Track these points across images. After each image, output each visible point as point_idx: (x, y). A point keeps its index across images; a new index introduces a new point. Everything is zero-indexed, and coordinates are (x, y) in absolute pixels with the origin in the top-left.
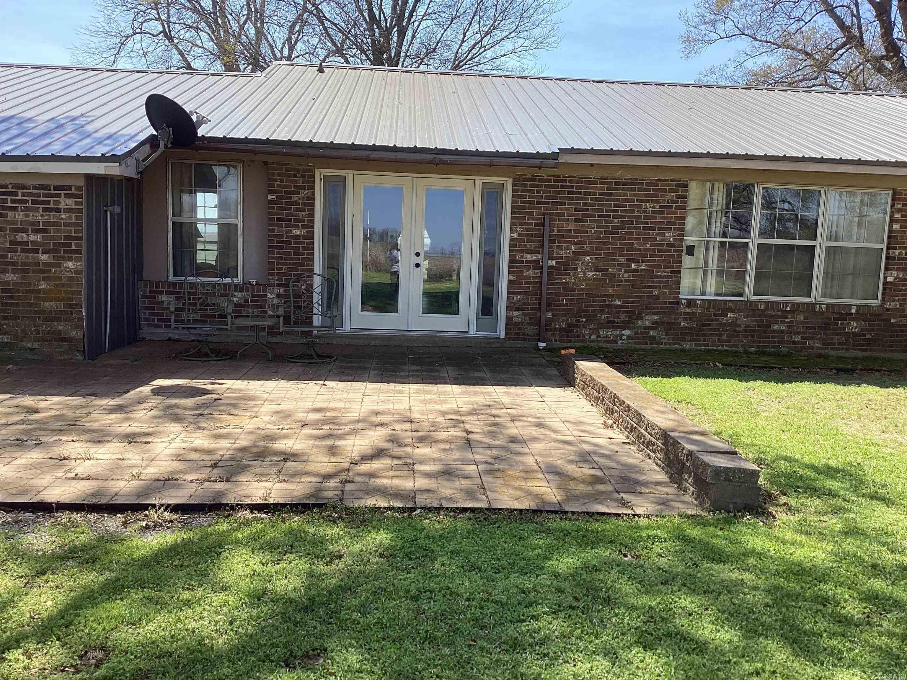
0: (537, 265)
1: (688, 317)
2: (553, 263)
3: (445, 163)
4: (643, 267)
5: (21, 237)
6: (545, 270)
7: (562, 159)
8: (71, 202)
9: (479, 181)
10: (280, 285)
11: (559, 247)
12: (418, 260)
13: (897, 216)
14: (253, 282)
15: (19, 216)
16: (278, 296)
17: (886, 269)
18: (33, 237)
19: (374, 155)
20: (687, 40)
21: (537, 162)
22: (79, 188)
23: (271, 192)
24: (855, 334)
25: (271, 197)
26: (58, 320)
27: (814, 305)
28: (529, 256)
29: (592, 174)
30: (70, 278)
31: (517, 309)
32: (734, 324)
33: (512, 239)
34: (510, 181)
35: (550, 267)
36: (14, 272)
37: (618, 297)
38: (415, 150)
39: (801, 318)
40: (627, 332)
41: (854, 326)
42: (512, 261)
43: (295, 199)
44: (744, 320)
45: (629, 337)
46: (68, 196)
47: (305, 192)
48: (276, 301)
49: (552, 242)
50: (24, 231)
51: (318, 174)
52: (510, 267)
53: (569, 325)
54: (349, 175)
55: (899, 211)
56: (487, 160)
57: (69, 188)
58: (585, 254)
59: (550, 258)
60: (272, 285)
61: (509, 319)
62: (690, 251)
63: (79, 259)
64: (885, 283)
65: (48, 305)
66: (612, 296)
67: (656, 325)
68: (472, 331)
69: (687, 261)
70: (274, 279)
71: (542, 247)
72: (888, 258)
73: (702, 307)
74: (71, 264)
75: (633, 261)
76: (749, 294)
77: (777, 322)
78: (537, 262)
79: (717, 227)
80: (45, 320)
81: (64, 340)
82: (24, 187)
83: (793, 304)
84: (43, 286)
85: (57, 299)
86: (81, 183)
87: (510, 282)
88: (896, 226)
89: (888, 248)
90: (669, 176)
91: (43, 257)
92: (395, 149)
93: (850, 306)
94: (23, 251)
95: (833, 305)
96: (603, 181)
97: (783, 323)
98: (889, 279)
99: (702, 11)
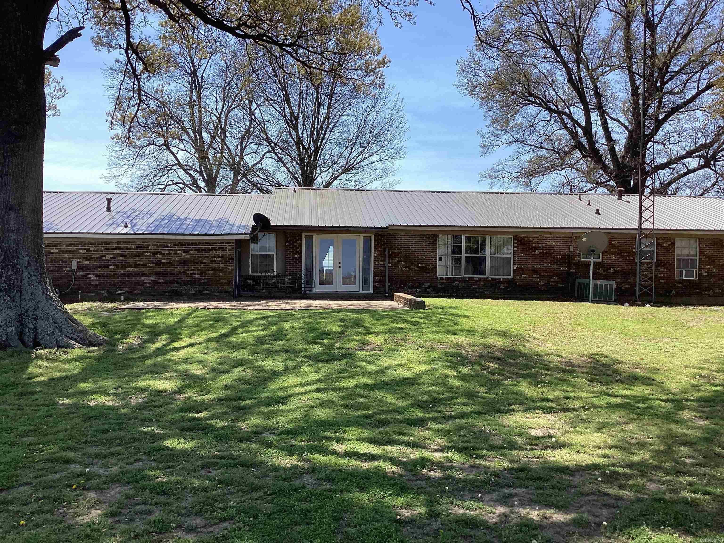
0: (384, 266)
1: (442, 283)
2: (390, 265)
3: (350, 231)
4: (423, 265)
5: (214, 259)
6: (387, 267)
7: (390, 228)
8: (230, 248)
9: (362, 236)
10: (290, 275)
11: (392, 259)
12: (340, 265)
13: (515, 245)
14: (280, 274)
15: (214, 252)
16: (289, 279)
17: (513, 264)
18: (218, 259)
19: (326, 229)
20: (484, 146)
21: (381, 229)
22: (233, 243)
23: (287, 242)
24: (504, 289)
25: (287, 244)
26: (225, 286)
27: (487, 278)
28: (381, 263)
29: (403, 233)
30: (230, 272)
31: (377, 282)
32: (458, 286)
33: (374, 257)
34: (373, 236)
35: (389, 266)
36: (212, 270)
37: (415, 277)
38: (340, 227)
39: (483, 283)
40: (418, 290)
41: (503, 286)
42: (375, 264)
43: (295, 244)
44: (462, 285)
45: (420, 292)
46: (229, 246)
47: (299, 242)
48: (288, 281)
49: (389, 257)
50: (216, 257)
51: (304, 235)
52: (374, 266)
53: (397, 288)
54: (314, 235)
55: (516, 243)
56: (364, 229)
57: (230, 243)
58: (401, 261)
59: (389, 263)
60: (286, 275)
61: (374, 286)
62: (441, 259)
63: (232, 266)
64: (514, 269)
65: (223, 281)
66: (412, 276)
67: (429, 287)
68: (361, 291)
69: (439, 263)
70: (288, 273)
71: (385, 259)
72: (514, 260)
73: (445, 279)
74: (230, 267)
75: (420, 263)
76: (463, 275)
77: (474, 285)
78: (384, 264)
79: (450, 250)
80: (221, 286)
81: (226, 292)
82: (215, 243)
83: (479, 278)
84: (221, 275)
85: (225, 279)
86: (234, 241)
87: (374, 272)
88: (515, 249)
89: (514, 257)
90: (430, 233)
91: (221, 265)
92: (333, 227)
93: (500, 279)
94: (215, 263)
95: (494, 278)
96: (407, 235)
97: (476, 285)
98: (515, 268)
99: (491, 129)
